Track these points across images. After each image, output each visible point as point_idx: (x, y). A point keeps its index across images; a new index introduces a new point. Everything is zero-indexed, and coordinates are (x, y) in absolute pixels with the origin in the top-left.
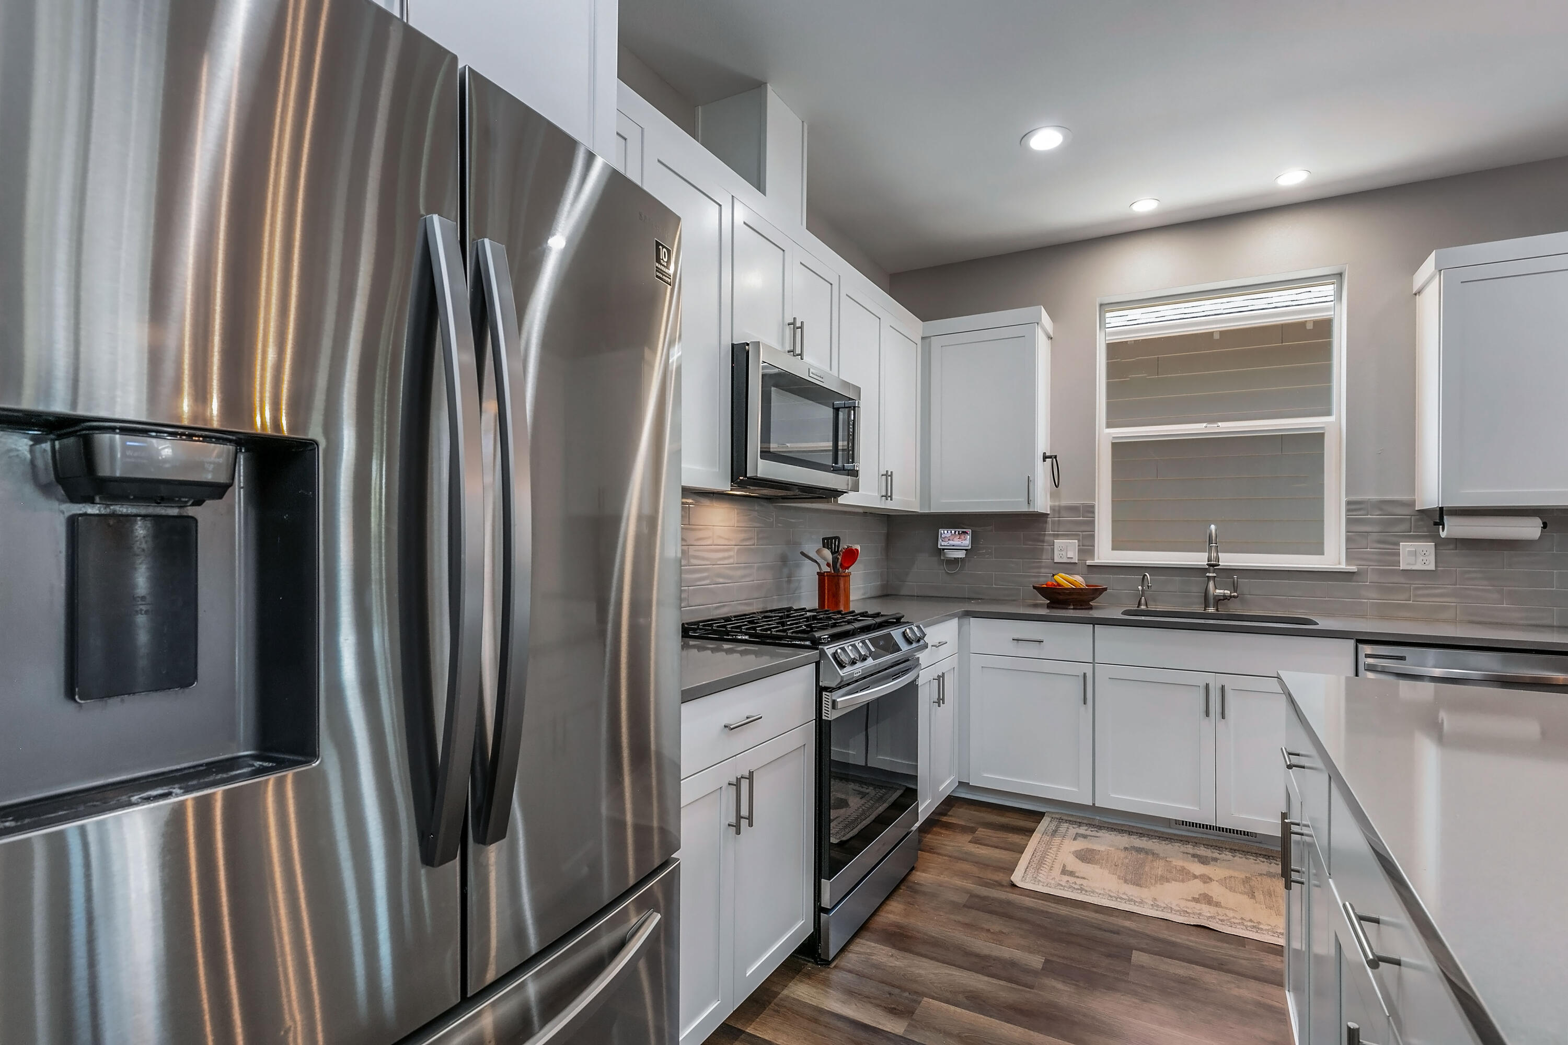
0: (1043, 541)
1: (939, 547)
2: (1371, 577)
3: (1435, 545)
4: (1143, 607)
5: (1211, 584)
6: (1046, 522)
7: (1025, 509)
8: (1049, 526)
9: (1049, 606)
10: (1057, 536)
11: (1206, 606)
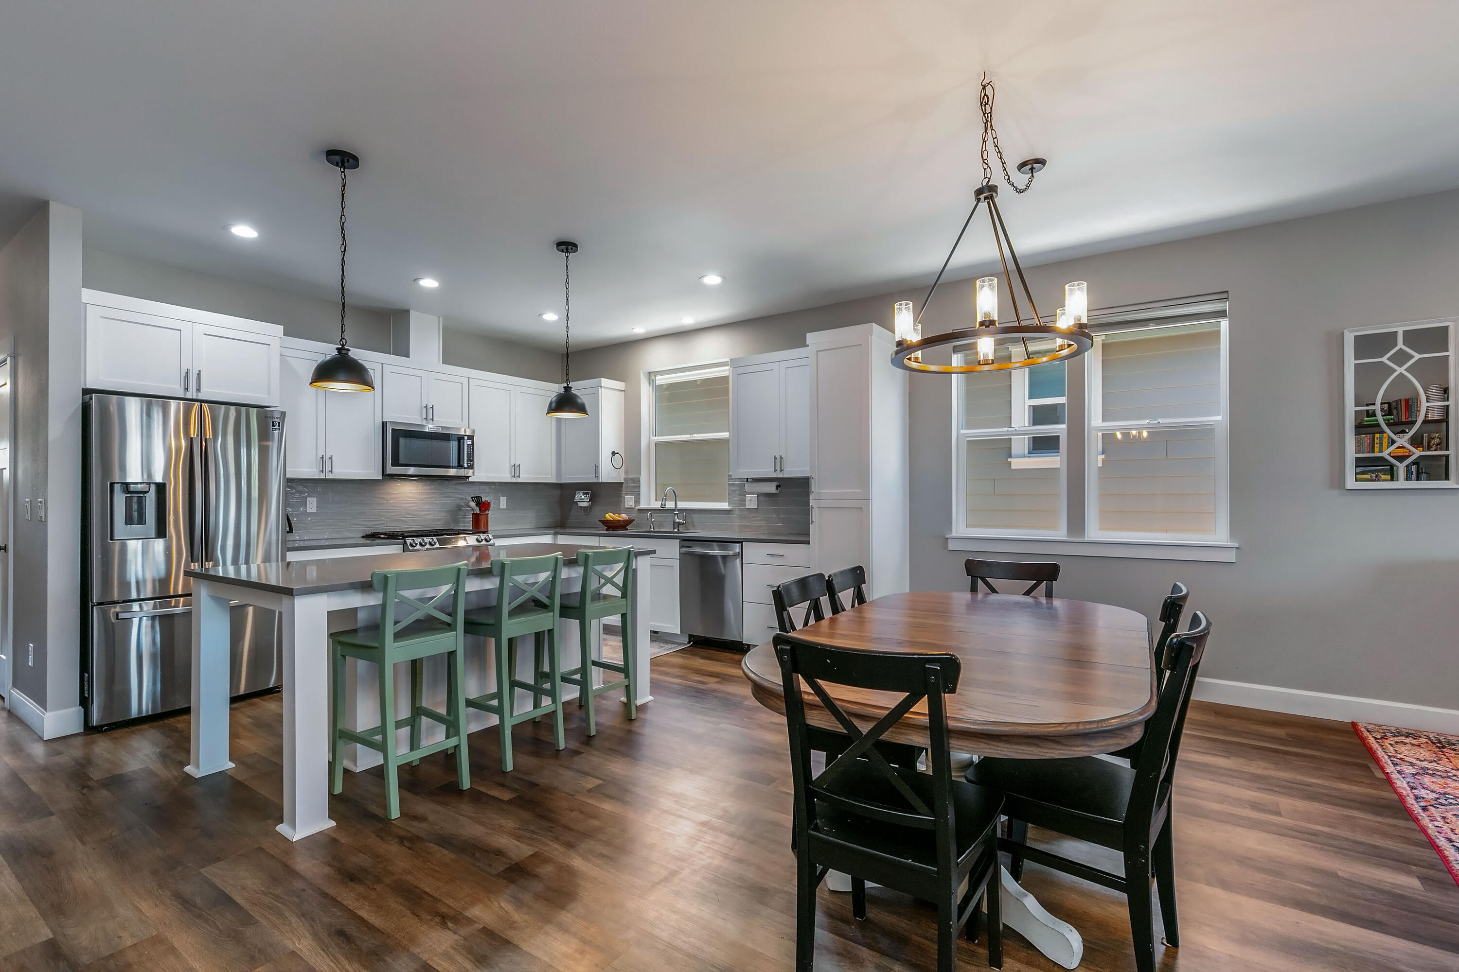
0: (621, 497)
1: (575, 500)
2: (737, 512)
3: (758, 496)
4: (652, 530)
5: (676, 517)
6: (622, 487)
7: (595, 481)
8: (624, 489)
9: (606, 530)
10: (626, 494)
11: (674, 528)
